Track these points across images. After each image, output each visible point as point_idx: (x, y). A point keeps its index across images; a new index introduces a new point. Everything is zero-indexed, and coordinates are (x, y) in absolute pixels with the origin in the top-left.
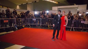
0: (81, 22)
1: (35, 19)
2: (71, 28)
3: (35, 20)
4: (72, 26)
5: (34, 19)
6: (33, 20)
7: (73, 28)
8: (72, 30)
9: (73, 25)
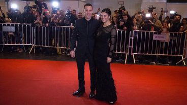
0: (154, 38)
1: (13, 25)
2: (127, 54)
3: (13, 29)
4: (130, 48)
5: (9, 25)
6: (5, 29)
7: (133, 54)
8: (130, 60)
9: (131, 45)
